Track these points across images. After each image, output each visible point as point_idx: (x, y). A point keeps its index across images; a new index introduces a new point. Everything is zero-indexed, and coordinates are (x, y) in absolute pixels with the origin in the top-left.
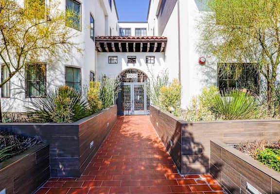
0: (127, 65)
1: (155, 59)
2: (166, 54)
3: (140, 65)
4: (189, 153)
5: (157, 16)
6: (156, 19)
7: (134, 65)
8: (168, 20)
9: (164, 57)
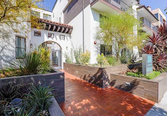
0: (48, 39)
1: (65, 37)
2: (71, 35)
3: (57, 40)
4: (105, 79)
5: (64, 12)
6: (62, 13)
7: (52, 39)
8: (74, 18)
9: (70, 37)
